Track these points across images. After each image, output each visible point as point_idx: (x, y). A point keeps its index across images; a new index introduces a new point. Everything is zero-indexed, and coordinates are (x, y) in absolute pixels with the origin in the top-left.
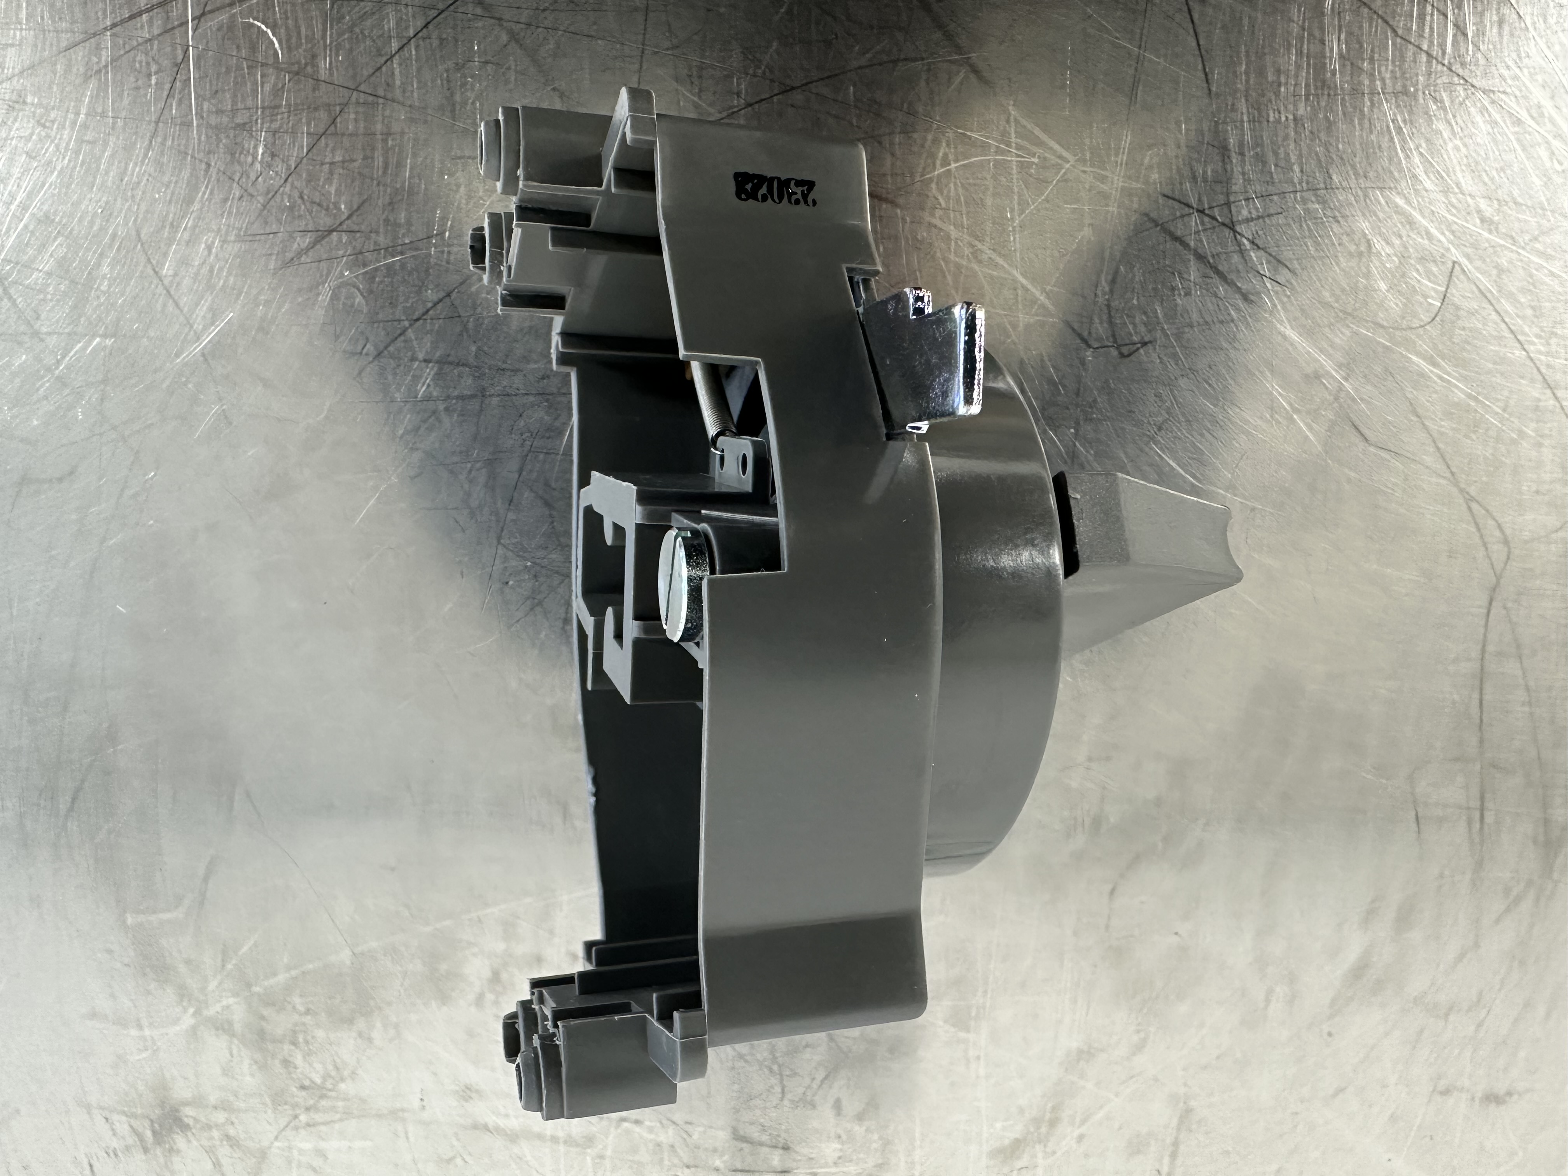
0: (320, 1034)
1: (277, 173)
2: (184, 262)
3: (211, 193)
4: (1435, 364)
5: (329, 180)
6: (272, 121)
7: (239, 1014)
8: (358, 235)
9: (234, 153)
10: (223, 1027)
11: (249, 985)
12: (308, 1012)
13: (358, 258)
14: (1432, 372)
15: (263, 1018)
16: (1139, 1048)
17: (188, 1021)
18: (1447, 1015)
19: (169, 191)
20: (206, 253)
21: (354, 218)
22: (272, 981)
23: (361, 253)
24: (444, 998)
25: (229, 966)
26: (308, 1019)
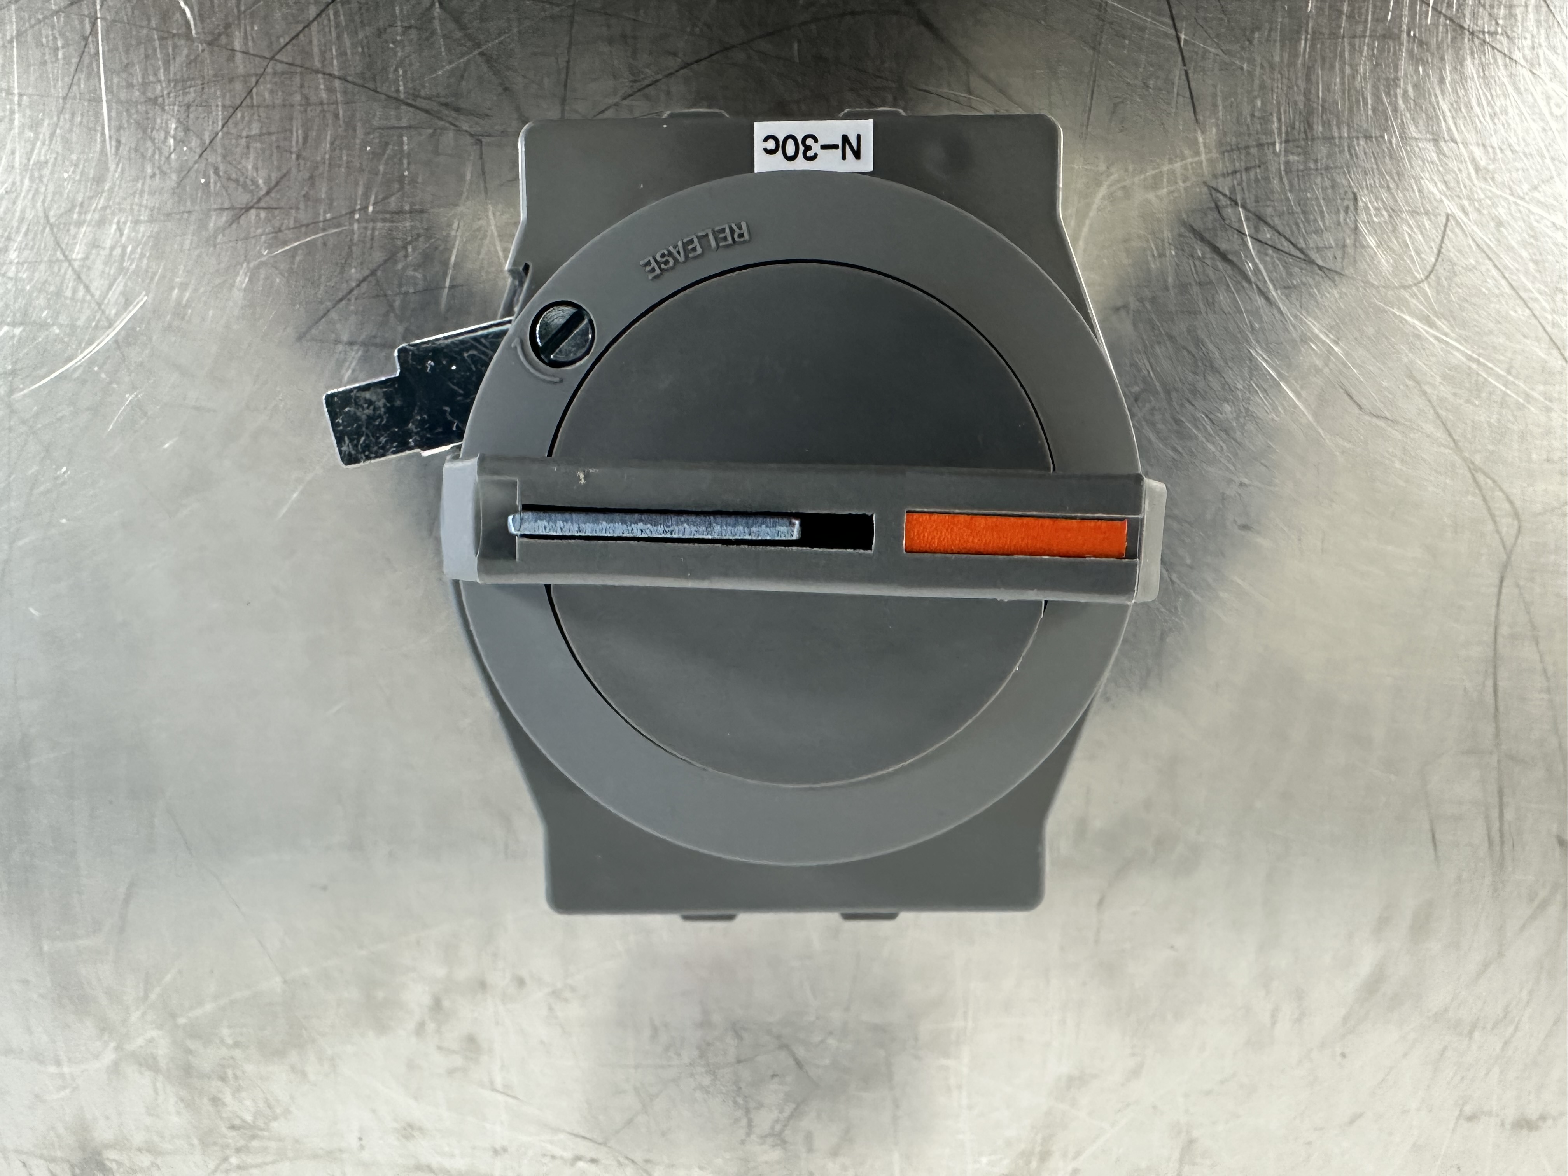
0: (250, 1068)
1: (190, 149)
2: (95, 244)
3: (123, 172)
4: (1432, 325)
5: (246, 155)
6: (185, 94)
7: (163, 1050)
8: (277, 212)
9: (145, 128)
10: (148, 1063)
11: (173, 1016)
12: (237, 1045)
13: (277, 238)
14: (1427, 332)
15: (190, 1052)
16: (1136, 1073)
17: (109, 1057)
18: (1471, 1034)
19: (79, 171)
20: (118, 234)
21: (273, 195)
22: (198, 1012)
23: (280, 231)
24: (382, 1028)
25: (153, 996)
26: (238, 1053)
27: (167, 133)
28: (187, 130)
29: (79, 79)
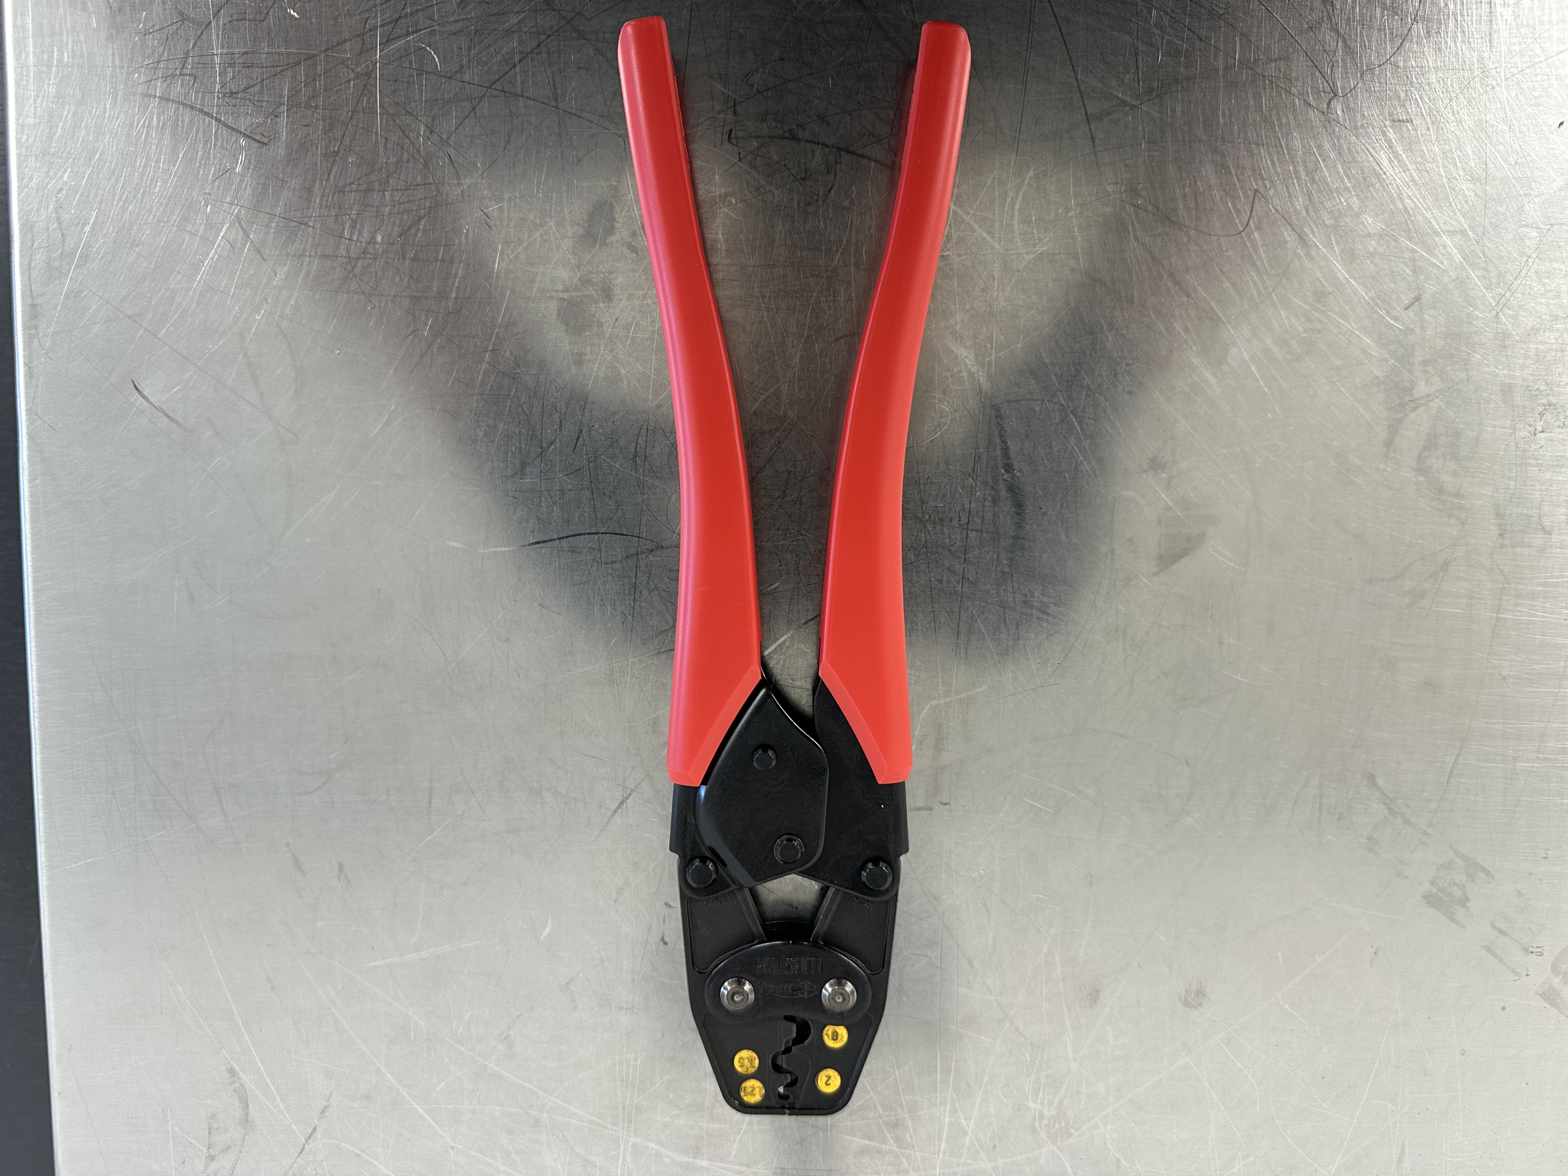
6: (431, 110)
9: (404, 131)
27: (419, 133)
28: (431, 132)
29: (363, 101)
